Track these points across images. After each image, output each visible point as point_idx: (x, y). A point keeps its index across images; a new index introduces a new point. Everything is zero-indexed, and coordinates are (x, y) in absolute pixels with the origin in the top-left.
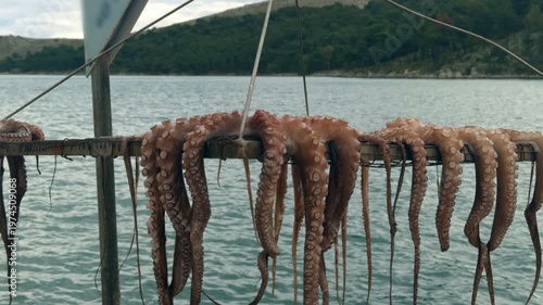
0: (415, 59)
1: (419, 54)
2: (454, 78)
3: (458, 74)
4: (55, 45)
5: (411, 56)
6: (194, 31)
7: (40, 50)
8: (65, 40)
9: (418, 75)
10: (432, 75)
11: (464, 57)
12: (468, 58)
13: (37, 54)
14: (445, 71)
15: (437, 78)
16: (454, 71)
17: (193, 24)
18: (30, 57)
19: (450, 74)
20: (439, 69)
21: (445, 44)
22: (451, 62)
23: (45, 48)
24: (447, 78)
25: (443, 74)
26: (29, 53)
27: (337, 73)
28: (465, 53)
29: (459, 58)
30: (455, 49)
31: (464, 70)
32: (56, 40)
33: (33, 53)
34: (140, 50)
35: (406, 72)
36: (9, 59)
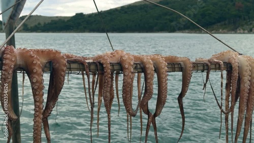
0: (225, 24)
1: (227, 22)
2: (244, 33)
3: (246, 31)
4: (57, 19)
5: (223, 23)
6: (120, 12)
7: (50, 22)
8: (61, 17)
9: (226, 32)
10: (233, 32)
11: (249, 23)
12: (251, 24)
13: (49, 24)
14: (240, 30)
15: (236, 33)
16: (244, 30)
17: (119, 9)
18: (45, 25)
19: (242, 31)
20: (236, 29)
21: (240, 17)
22: (243, 25)
23: (52, 21)
24: (240, 33)
25: (239, 31)
26: (45, 23)
27: (187, 31)
28: (249, 21)
29: (246, 23)
30: (245, 19)
31: (249, 29)
32: (57, 17)
33: (47, 23)
34: (95, 21)
35: (220, 30)
36: (36, 26)
